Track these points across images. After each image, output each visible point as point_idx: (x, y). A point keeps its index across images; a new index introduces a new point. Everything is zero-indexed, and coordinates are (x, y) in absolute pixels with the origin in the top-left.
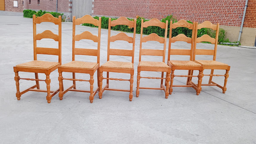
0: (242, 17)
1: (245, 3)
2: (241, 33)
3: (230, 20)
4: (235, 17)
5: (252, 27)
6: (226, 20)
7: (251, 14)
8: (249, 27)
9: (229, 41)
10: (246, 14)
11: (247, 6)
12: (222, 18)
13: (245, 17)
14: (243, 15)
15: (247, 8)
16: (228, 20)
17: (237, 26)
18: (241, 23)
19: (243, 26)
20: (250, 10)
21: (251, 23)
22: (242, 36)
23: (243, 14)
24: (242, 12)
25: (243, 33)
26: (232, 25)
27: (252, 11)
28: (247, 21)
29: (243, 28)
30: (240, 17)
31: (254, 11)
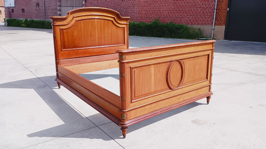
0: (213, 18)
1: (215, 7)
2: (213, 30)
3: (205, 21)
4: (208, 18)
5: (221, 25)
6: (201, 20)
7: (220, 15)
8: (219, 25)
9: (206, 36)
10: (216, 15)
11: (216, 9)
12: (198, 19)
13: (215, 18)
14: (214, 17)
15: (216, 11)
16: (203, 20)
17: (210, 25)
18: (213, 22)
19: (215, 25)
20: (219, 12)
21: (220, 22)
22: (214, 33)
23: (214, 15)
24: (213, 14)
25: (215, 30)
26: (206, 25)
27: (220, 12)
28: (217, 21)
29: (214, 27)
30: (212, 18)
31: (221, 12)
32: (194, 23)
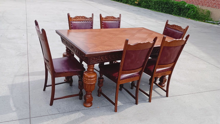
9: (213, 20)
12: (210, 1)
32: (205, 4)
